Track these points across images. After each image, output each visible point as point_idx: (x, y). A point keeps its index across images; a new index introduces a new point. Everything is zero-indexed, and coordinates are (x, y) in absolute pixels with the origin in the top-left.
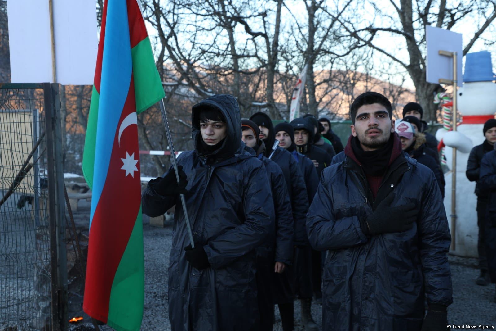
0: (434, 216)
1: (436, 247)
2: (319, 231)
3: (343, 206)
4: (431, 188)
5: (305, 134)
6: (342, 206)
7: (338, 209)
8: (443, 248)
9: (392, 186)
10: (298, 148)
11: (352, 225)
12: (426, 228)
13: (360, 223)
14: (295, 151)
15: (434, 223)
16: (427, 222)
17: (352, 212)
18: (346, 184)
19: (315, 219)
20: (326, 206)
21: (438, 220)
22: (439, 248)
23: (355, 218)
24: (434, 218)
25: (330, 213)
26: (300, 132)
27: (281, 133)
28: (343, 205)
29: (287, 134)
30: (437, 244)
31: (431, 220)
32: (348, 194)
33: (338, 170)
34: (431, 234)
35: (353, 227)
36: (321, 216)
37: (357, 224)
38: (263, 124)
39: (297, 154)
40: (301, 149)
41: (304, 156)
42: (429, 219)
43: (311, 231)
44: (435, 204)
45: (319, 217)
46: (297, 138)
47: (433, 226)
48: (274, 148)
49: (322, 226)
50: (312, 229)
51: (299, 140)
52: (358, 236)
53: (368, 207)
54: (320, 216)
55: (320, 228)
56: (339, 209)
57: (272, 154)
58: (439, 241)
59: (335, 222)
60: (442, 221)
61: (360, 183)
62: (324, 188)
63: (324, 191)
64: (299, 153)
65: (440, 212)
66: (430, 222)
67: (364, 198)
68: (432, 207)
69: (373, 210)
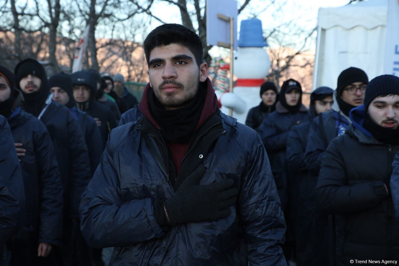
0: (260, 196)
1: (266, 240)
2: (95, 220)
3: (134, 184)
4: (256, 158)
5: (87, 89)
6: (132, 184)
7: (126, 187)
8: (275, 240)
9: (201, 156)
10: (78, 105)
11: (143, 211)
12: (250, 213)
13: (154, 209)
14: (74, 108)
15: (260, 205)
16: (251, 205)
17: (145, 193)
18: (139, 153)
19: (92, 201)
20: (111, 183)
21: (265, 201)
22: (270, 240)
23: (149, 201)
24: (261, 199)
25: (115, 193)
26: (81, 88)
27: (56, 89)
28: (132, 182)
29: (62, 90)
30: (267, 235)
31: (256, 202)
32: (141, 167)
33: (129, 132)
34: (258, 222)
35: (144, 214)
36: (102, 197)
37: (150, 211)
38: (34, 72)
39: (77, 111)
40: (82, 106)
41: (85, 113)
42: (253, 200)
43: (85, 219)
44: (260, 179)
45: (98, 199)
46: (77, 94)
47: (258, 210)
48: (48, 102)
49: (101, 212)
50: (86, 215)
51: (79, 96)
52: (150, 228)
53: (168, 186)
54: (100, 198)
55: (97, 215)
56: (127, 189)
57: (44, 110)
58: (269, 231)
59: (120, 207)
60: (271, 202)
61: (159, 152)
62: (110, 157)
63: (109, 160)
64: (79, 110)
65: (269, 189)
66: (255, 204)
67: (163, 173)
68: (257, 184)
69: (175, 191)
